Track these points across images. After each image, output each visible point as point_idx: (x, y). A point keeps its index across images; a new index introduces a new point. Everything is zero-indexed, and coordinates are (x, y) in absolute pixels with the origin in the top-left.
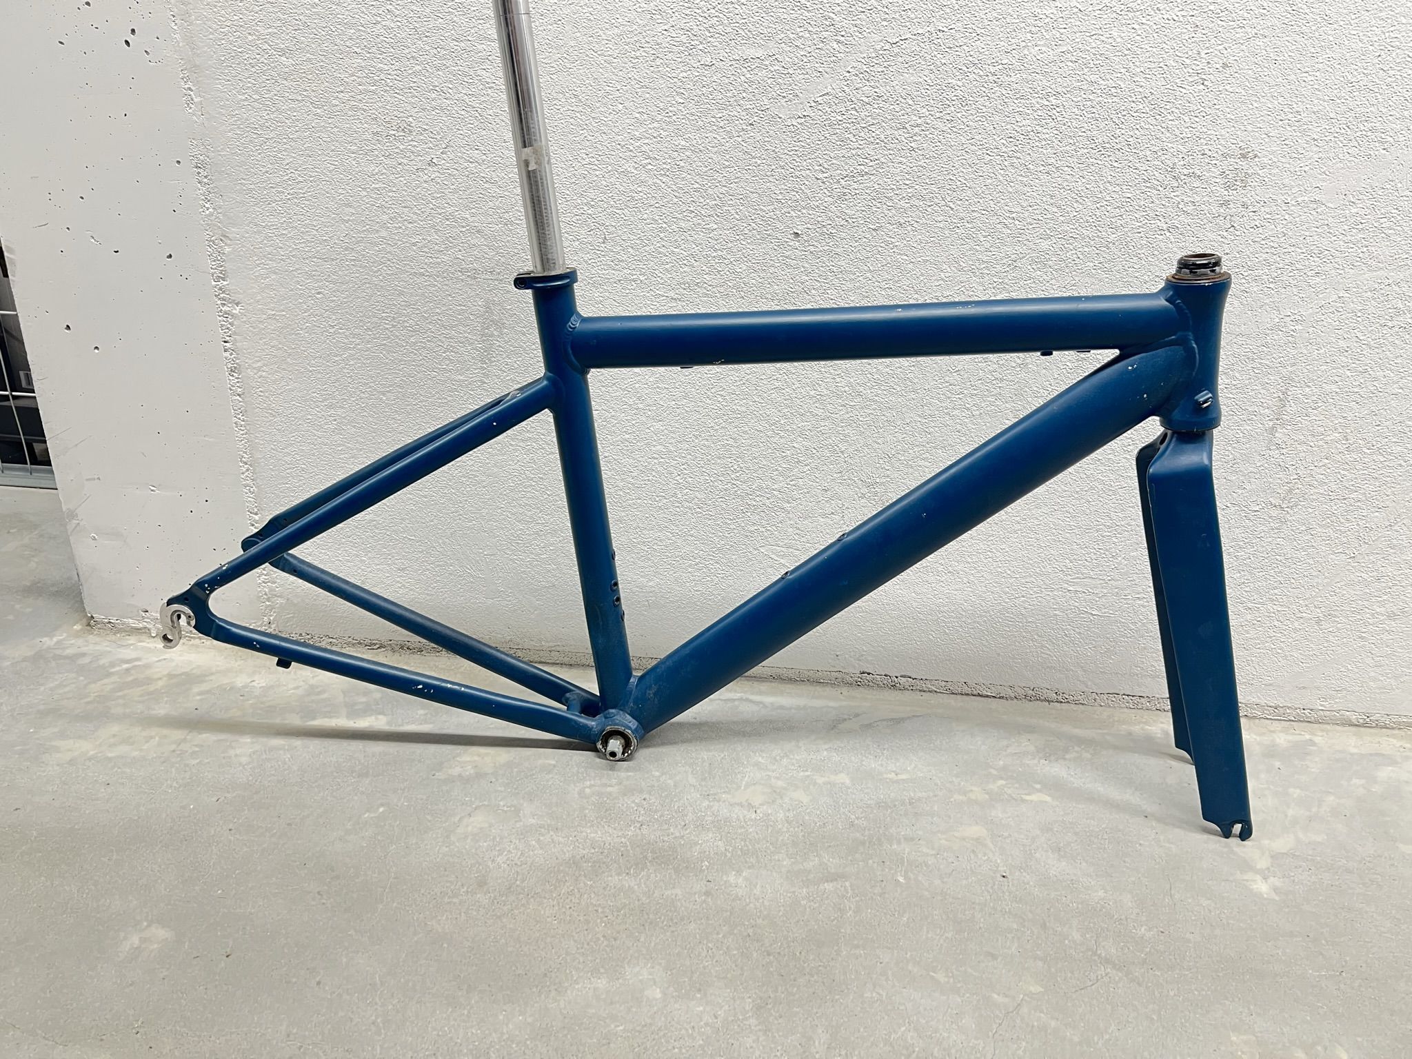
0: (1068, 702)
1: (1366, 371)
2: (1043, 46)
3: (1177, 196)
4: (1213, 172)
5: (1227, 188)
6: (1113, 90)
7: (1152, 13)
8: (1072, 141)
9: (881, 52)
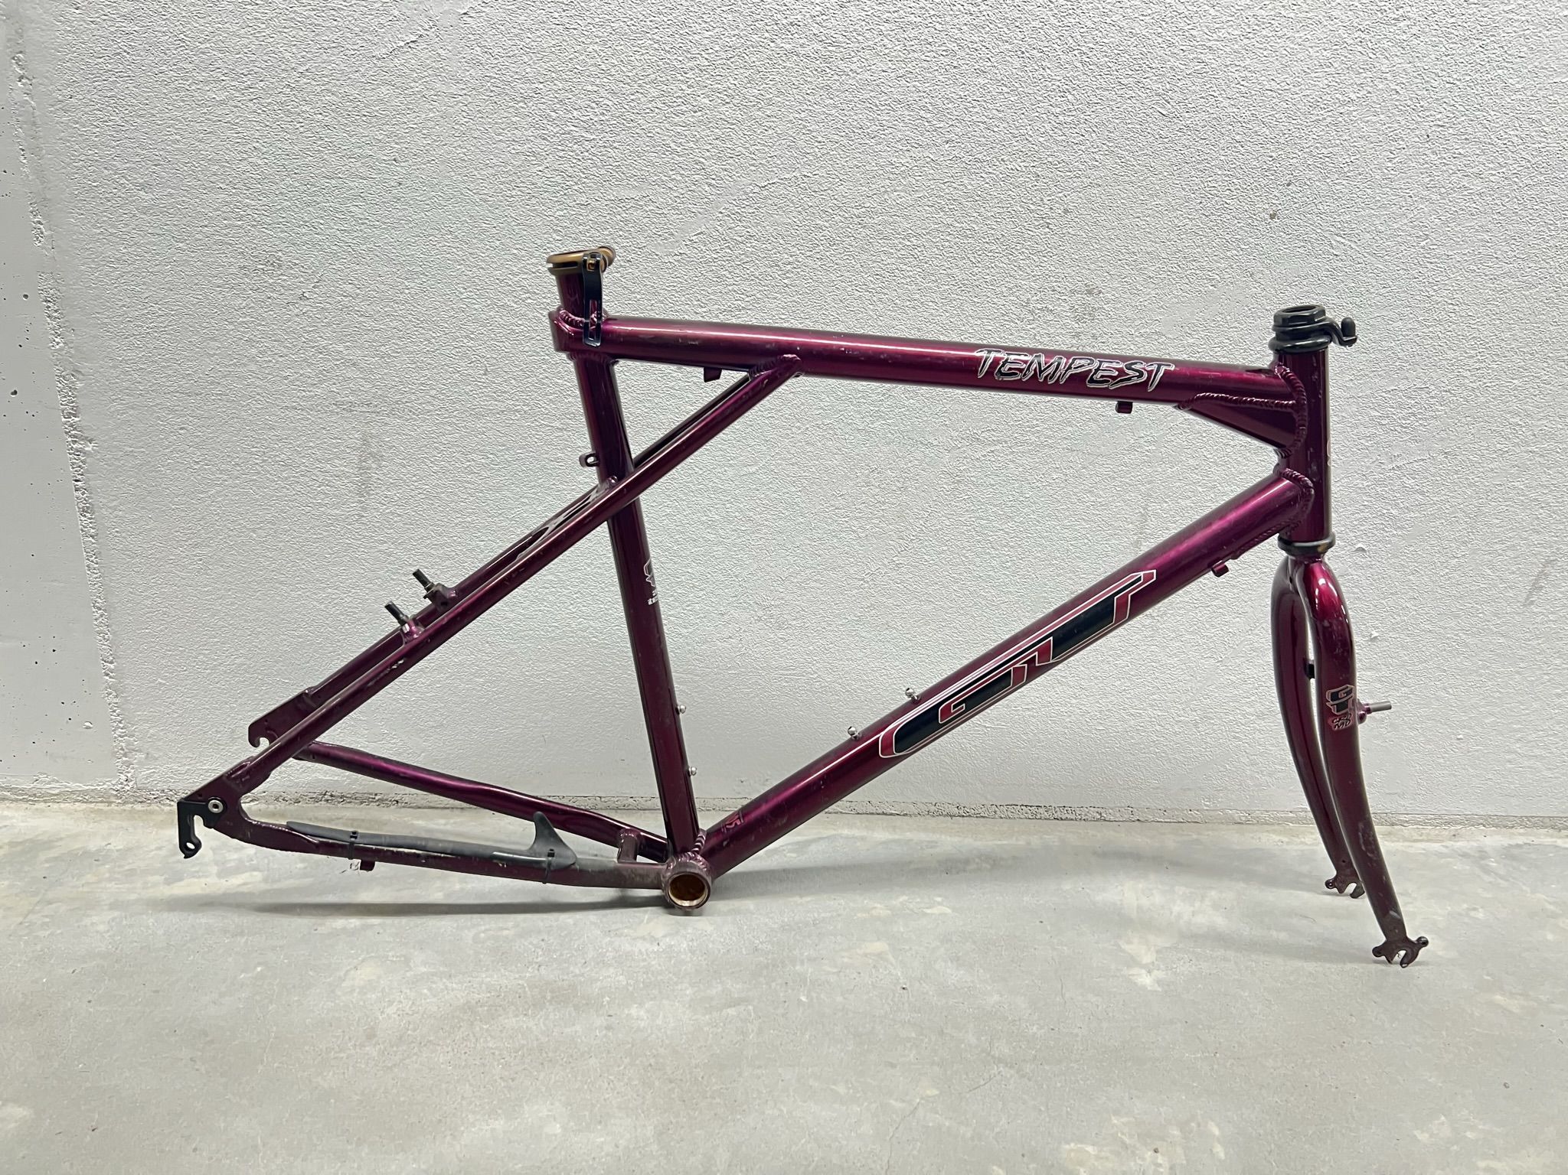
0: (970, 816)
1: (1215, 487)
2: (901, 191)
3: (1034, 329)
4: (1064, 307)
5: (1078, 321)
6: (968, 232)
7: (998, 163)
8: (933, 278)
9: (751, 195)
